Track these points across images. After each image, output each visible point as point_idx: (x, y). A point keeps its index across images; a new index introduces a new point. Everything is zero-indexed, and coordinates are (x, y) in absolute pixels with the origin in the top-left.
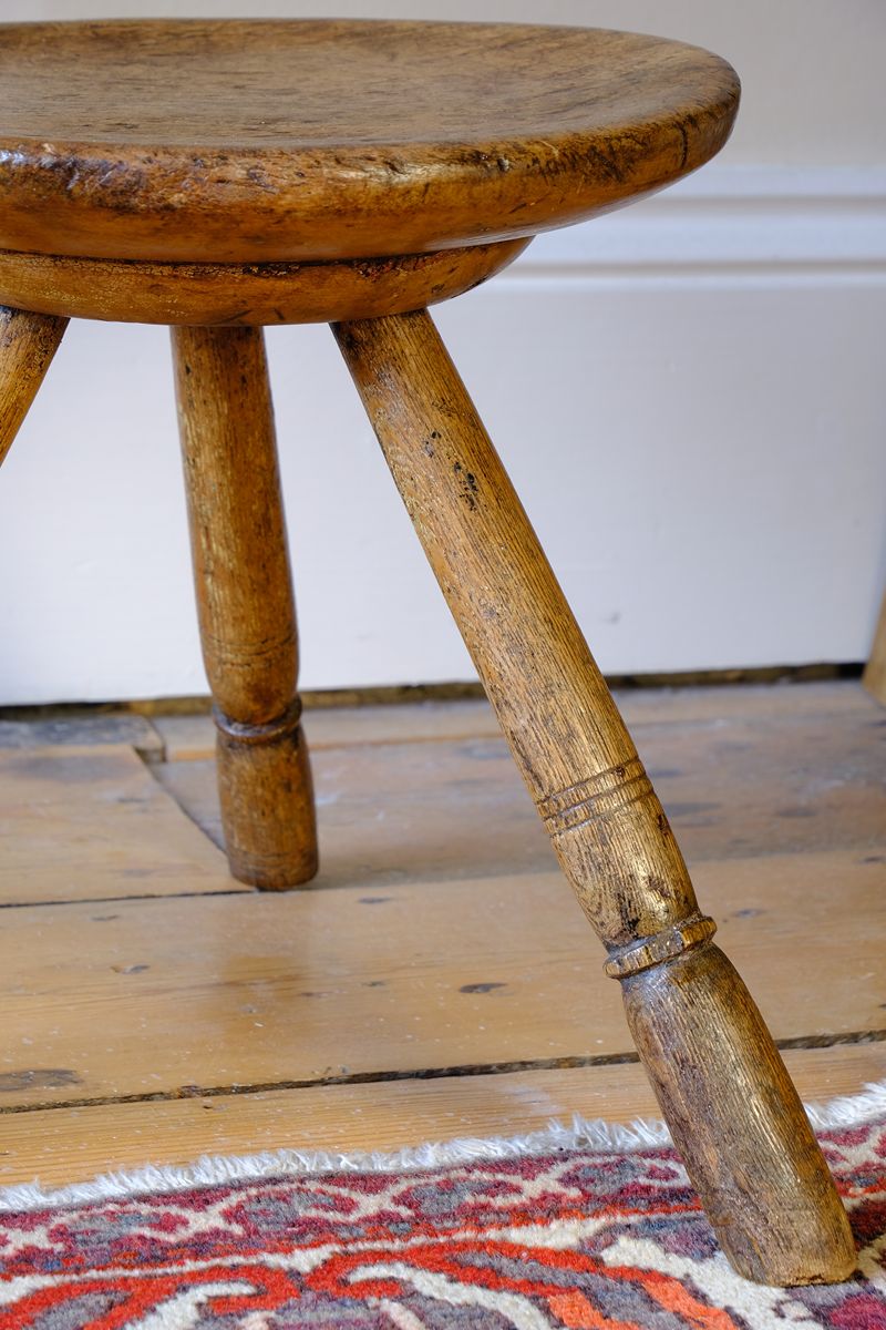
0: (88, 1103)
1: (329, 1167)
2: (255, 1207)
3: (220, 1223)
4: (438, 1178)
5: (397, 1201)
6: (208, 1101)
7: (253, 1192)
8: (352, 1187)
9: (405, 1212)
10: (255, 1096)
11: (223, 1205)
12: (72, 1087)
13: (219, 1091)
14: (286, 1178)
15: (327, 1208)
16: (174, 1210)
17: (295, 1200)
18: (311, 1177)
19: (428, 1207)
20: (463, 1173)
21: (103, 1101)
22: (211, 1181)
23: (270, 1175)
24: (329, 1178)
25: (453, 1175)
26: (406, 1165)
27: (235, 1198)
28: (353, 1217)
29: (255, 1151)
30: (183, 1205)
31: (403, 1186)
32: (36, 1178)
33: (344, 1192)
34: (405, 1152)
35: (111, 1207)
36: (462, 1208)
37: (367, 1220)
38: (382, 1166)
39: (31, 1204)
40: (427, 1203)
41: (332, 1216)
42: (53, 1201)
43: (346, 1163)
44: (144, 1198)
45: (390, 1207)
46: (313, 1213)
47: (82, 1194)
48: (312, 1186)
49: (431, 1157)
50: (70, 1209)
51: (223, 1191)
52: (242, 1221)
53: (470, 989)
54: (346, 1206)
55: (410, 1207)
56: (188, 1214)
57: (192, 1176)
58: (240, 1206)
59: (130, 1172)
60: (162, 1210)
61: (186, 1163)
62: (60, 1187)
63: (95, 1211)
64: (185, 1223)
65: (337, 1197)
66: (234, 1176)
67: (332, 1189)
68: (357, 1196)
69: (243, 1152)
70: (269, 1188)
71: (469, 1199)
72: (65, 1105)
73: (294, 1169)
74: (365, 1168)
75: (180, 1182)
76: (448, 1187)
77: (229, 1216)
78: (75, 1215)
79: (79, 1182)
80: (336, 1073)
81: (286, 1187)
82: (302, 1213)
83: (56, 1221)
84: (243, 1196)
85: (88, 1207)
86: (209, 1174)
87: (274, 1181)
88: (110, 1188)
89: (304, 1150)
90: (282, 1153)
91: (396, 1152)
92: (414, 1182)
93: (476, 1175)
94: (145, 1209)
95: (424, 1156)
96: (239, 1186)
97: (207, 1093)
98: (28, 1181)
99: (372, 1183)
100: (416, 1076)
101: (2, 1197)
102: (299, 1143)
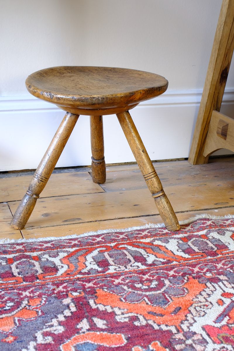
0: (83, 223)
1: (116, 231)
2: (106, 237)
3: (101, 239)
4: (131, 233)
5: (125, 236)
6: (99, 222)
7: (105, 235)
8: (119, 234)
9: (126, 237)
10: (106, 221)
11: (101, 237)
12: (81, 221)
13: (100, 221)
14: (110, 233)
15: (115, 237)
16: (95, 238)
17: (111, 236)
18: (113, 233)
19: (129, 237)
20: (134, 232)
21: (85, 222)
22: (100, 234)
23: (108, 232)
24: (116, 233)
25: (133, 232)
26: (126, 231)
27: (103, 236)
28: (119, 238)
29: (106, 229)
30: (96, 237)
31: (126, 234)
32: (76, 234)
33: (118, 235)
34: (126, 229)
35: (86, 238)
36: (134, 237)
37: (121, 239)
38: (123, 231)
39: (75, 237)
40: (129, 236)
41: (116, 238)
42: (78, 237)
43: (118, 231)
44: (90, 236)
45: (124, 237)
46: (114, 238)
47: (82, 236)
48: (113, 234)
49: (130, 229)
50: (80, 238)
51: (101, 235)
52: (104, 239)
53: (135, 205)
54: (118, 237)
55: (127, 237)
56: (97, 238)
57: (97, 233)
58: (104, 237)
59: (89, 232)
60: (93, 238)
61: (96, 231)
62: (79, 235)
63: (84, 238)
64: (96, 240)
65: (117, 235)
66: (103, 233)
67: (116, 234)
68: (120, 235)
69: (104, 229)
70: (108, 234)
71: (135, 235)
72: (80, 223)
73: (111, 232)
74: (121, 231)
75: (95, 234)
76: (132, 234)
77: (102, 238)
78: (81, 239)
79: (82, 234)
80: (116, 218)
81: (110, 234)
82: (112, 238)
83: (79, 240)
84: (104, 236)
85: (83, 238)
86: (99, 232)
87: (108, 233)
88: (86, 235)
89: (112, 229)
90: (109, 229)
91: (125, 229)
92: (127, 233)
93: (136, 232)
94: (91, 238)
95: (129, 229)
96: (103, 234)
97: (99, 221)
98: (75, 234)
99: (122, 233)
100: (128, 218)
101: (71, 236)
102: (112, 228)
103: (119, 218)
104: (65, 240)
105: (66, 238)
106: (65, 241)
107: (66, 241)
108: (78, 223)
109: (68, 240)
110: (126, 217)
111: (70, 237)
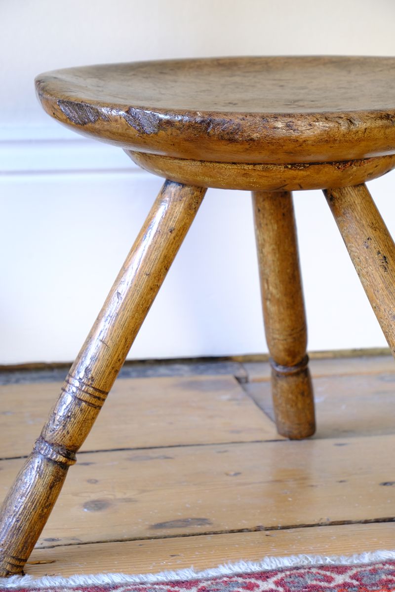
0: (215, 533)
1: (321, 562)
2: (289, 580)
3: (273, 587)
4: (370, 568)
5: (352, 578)
6: (268, 532)
7: (288, 573)
8: (332, 571)
9: (355, 583)
10: (288, 531)
11: (275, 579)
12: (208, 526)
13: (272, 528)
14: (303, 567)
15: (320, 581)
16: (253, 581)
17: (307, 577)
18: (313, 567)
19: (365, 581)
20: (381, 566)
21: (221, 532)
22: (269, 568)
23: (296, 565)
24: (322, 567)
25: (377, 566)
26: (355, 562)
27: (280, 576)
28: (332, 585)
29: (288, 555)
30: (257, 578)
31: (354, 571)
32: (192, 566)
33: (328, 573)
34: (355, 556)
35: (225, 579)
36: (381, 581)
37: (338, 586)
38: (345, 562)
39: (190, 578)
40: (365, 579)
41: (323, 584)
42: (200, 576)
43: (329, 561)
44: (239, 575)
45: (349, 580)
46: (314, 583)
47: (212, 573)
48: (314, 571)
49: (367, 558)
50: (207, 580)
51: (275, 572)
52: (283, 586)
53: (385, 484)
54: (329, 580)
55: (357, 580)
56: (259, 582)
57: (261, 566)
58: (282, 579)
59: (233, 563)
60: (248, 580)
61: (258, 559)
62: (203, 569)
63: (218, 580)
64: (258, 586)
65: (325, 576)
66: (279, 566)
67: (323, 572)
68: (334, 575)
69: (283, 555)
70: (295, 571)
71: (384, 577)
72: (205, 534)
73: (306, 563)
74: (337, 563)
75: (255, 568)
76: (374, 572)
77: (277, 583)
78: (209, 582)
79: (211, 568)
80: (324, 521)
81: (302, 571)
82: (309, 582)
83: (201, 585)
84: (283, 575)
85: (215, 579)
86: (268, 564)
87: (297, 568)
88: (224, 570)
89: (311, 555)
90: (301, 556)
91: (351, 556)
92: (359, 569)
93: (387, 566)
94: (240, 580)
95: (364, 558)
96: (282, 570)
97: (267, 529)
98: (189, 567)
99: (340, 570)
100: (360, 522)
101: (177, 574)
102: (309, 552)
103: (332, 520)
104: (157, 584)
105: (161, 577)
106: (157, 587)
107: (162, 586)
108: (200, 534)
109: (167, 584)
110: (353, 518)
111: (174, 577)
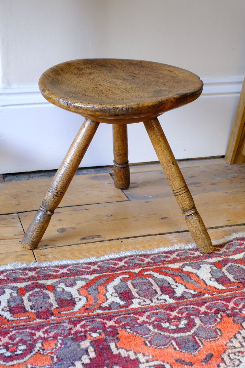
0: (103, 241)
1: (140, 253)
2: (129, 261)
3: (124, 264)
4: (157, 255)
5: (151, 259)
6: (122, 240)
7: (129, 258)
9: (152, 262)
10: (129, 239)
11: (124, 261)
12: (101, 238)
15: (140, 261)
16: (117, 262)
17: (135, 260)
18: (138, 255)
19: (156, 261)
20: (161, 254)
21: (105, 241)
22: (122, 256)
23: (132, 254)
24: (141, 255)
25: (160, 254)
26: (152, 252)
27: (126, 259)
28: (144, 263)
29: (129, 250)
30: (118, 261)
31: (152, 256)
33: (143, 258)
34: (152, 250)
35: (107, 261)
36: (161, 261)
37: (146, 263)
38: (149, 253)
39: (94, 261)
41: (141, 263)
42: (97, 260)
43: (143, 252)
44: (112, 259)
45: (150, 261)
46: (138, 262)
47: (102, 258)
48: (138, 257)
49: (156, 251)
52: (127, 264)
53: (162, 219)
54: (143, 261)
55: (153, 261)
56: (119, 262)
57: (119, 255)
59: (110, 254)
60: (115, 262)
61: (118, 253)
62: (99, 257)
64: (118, 264)
65: (142, 259)
66: (126, 255)
67: (141, 258)
68: (145, 259)
69: (127, 250)
71: (162, 259)
72: (100, 241)
73: (135, 254)
74: (146, 253)
75: (117, 256)
76: (159, 257)
78: (101, 263)
79: (102, 256)
80: (141, 235)
81: (134, 257)
82: (136, 262)
83: (99, 264)
84: (127, 259)
85: (103, 261)
86: (122, 255)
87: (132, 256)
88: (107, 257)
89: (137, 250)
90: (133, 250)
92: (154, 256)
93: (163, 254)
94: (112, 261)
96: (126, 257)
97: (122, 239)
98: (94, 256)
99: (147, 256)
100: (154, 235)
101: (90, 259)
102: (136, 248)
103: (144, 235)
104: (83, 264)
105: (85, 261)
106: (83, 265)
107: (85, 265)
108: (98, 242)
109: (87, 264)
110: (152, 234)
111: (89, 261)
